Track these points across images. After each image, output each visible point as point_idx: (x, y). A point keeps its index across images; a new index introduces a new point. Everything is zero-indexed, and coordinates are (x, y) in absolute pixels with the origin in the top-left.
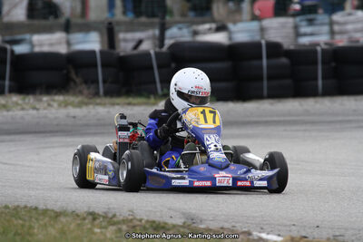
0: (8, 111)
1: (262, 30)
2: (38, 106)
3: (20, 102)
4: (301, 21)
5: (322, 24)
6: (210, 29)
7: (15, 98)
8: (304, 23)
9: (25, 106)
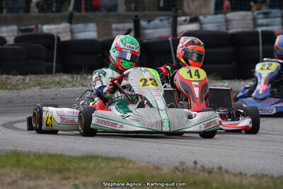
0: (63, 87)
1: (227, 21)
2: (85, 84)
3: (70, 80)
4: (258, 14)
5: (276, 17)
6: (185, 21)
7: (65, 77)
8: (261, 16)
9: (75, 84)
